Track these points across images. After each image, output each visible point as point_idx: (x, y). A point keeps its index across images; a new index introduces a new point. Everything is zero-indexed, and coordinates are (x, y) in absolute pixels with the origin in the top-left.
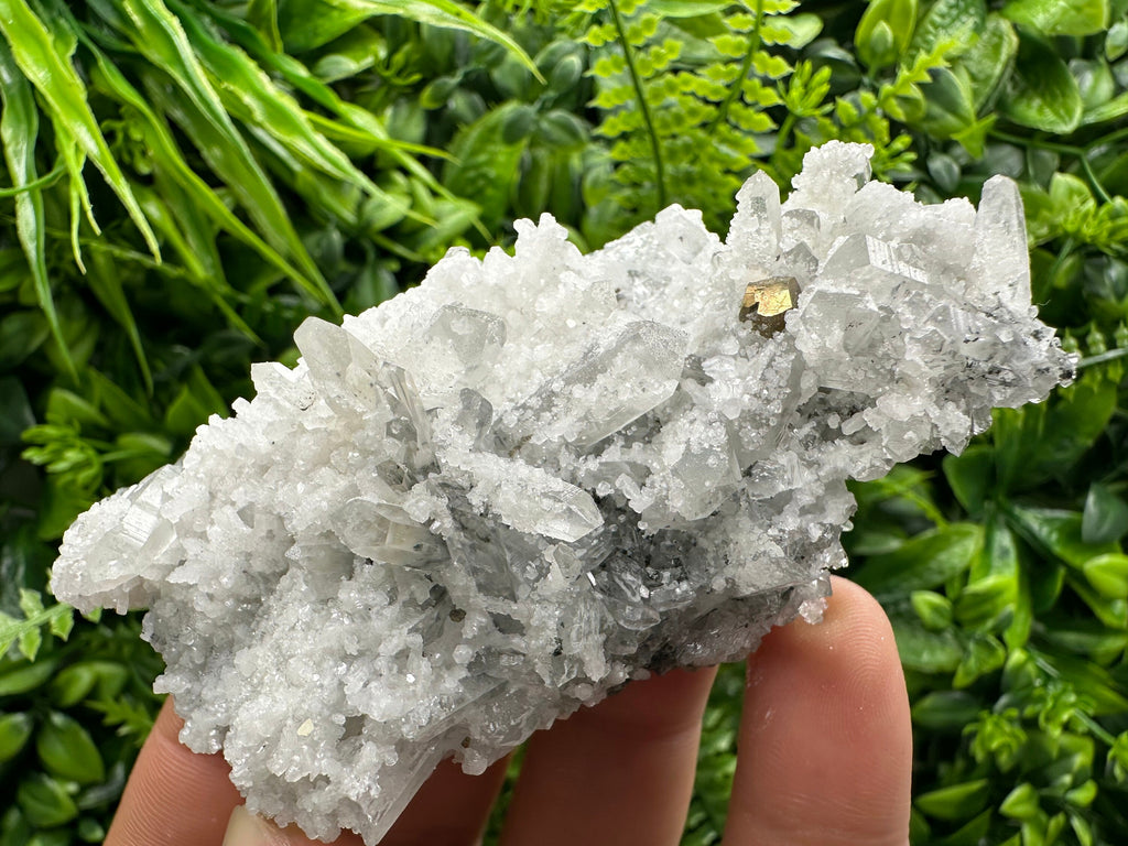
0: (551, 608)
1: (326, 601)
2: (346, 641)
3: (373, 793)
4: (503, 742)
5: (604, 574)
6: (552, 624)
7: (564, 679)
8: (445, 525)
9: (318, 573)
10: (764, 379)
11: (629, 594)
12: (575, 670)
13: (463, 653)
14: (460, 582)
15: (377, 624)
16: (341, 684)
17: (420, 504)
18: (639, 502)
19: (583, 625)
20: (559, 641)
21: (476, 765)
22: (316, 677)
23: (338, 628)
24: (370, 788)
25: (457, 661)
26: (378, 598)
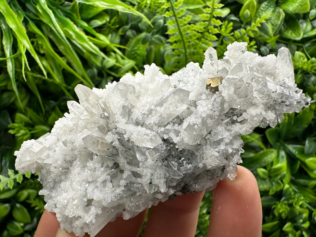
0: (149, 170)
1: (84, 167)
2: (89, 178)
3: (93, 221)
4: (134, 210)
5: (166, 161)
6: (149, 174)
7: (153, 191)
8: (116, 143)
9: (83, 159)
10: (213, 105)
11: (173, 167)
12: (156, 189)
13: (123, 182)
14: (122, 161)
15: (98, 173)
16: (86, 189)
17: (110, 137)
18: (176, 140)
19: (158, 175)
20: (151, 179)
21: (127, 217)
22: (80, 187)
23: (87, 173)
24: (92, 220)
25: (121, 185)
26: (98, 165)
